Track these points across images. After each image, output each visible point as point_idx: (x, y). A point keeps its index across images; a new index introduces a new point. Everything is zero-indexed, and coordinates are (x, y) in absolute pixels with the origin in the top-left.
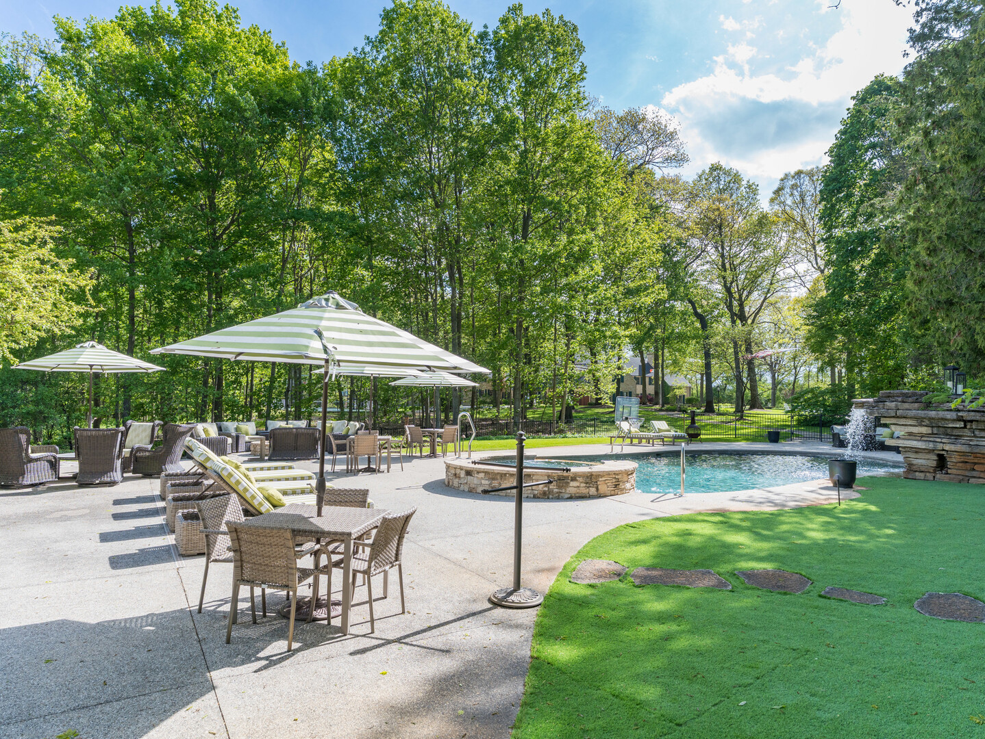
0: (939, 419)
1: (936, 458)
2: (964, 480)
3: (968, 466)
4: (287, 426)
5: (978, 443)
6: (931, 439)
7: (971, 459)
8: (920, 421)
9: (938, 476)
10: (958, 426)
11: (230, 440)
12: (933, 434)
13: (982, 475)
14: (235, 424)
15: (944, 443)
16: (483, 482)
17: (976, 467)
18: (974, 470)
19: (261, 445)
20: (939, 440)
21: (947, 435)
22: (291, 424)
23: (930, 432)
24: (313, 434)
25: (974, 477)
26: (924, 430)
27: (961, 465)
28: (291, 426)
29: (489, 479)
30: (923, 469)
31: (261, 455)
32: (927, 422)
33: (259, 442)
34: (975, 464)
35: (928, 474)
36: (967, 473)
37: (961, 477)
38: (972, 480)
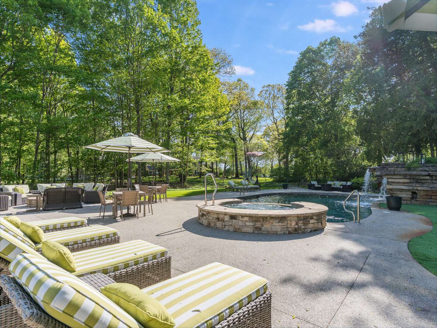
0: (417, 175)
1: (411, 194)
2: (426, 204)
3: (429, 197)
4: (52, 187)
5: (434, 186)
6: (409, 185)
7: (430, 193)
8: (405, 176)
9: (413, 202)
10: (427, 178)
11: (10, 198)
12: (411, 182)
13: (436, 201)
14: (13, 186)
15: (417, 186)
16: (247, 224)
17: (432, 197)
18: (431, 198)
19: (37, 200)
20: (415, 185)
21: (418, 182)
22: (55, 185)
23: (409, 181)
24: (77, 191)
25: (432, 202)
26: (406, 181)
27: (425, 196)
28: (55, 187)
29: (253, 221)
30: (405, 199)
31: (37, 207)
32: (408, 177)
33: (35, 198)
34: (432, 195)
35: (408, 201)
36: (428, 200)
37: (425, 202)
38: (430, 203)
